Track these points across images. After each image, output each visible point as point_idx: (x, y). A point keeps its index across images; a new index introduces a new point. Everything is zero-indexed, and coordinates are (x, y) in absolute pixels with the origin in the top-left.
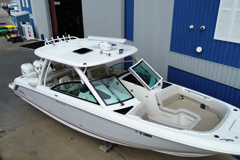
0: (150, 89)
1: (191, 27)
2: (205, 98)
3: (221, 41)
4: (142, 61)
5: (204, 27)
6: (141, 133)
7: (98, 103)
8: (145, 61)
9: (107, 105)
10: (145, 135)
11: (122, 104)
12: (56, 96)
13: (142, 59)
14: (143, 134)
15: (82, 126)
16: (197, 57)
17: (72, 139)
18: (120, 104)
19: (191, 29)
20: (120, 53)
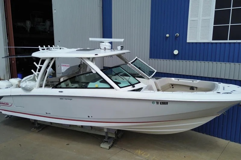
0: (149, 78)
1: (167, 35)
2: (193, 82)
3: (193, 43)
4: (137, 59)
5: (178, 34)
6: (158, 102)
7: (112, 87)
8: (139, 59)
9: (121, 88)
10: (162, 104)
11: (133, 86)
12: (61, 92)
13: (137, 57)
14: (159, 103)
15: (90, 117)
16: (174, 59)
17: (68, 144)
18: (131, 86)
19: (167, 37)
20: (121, 49)
